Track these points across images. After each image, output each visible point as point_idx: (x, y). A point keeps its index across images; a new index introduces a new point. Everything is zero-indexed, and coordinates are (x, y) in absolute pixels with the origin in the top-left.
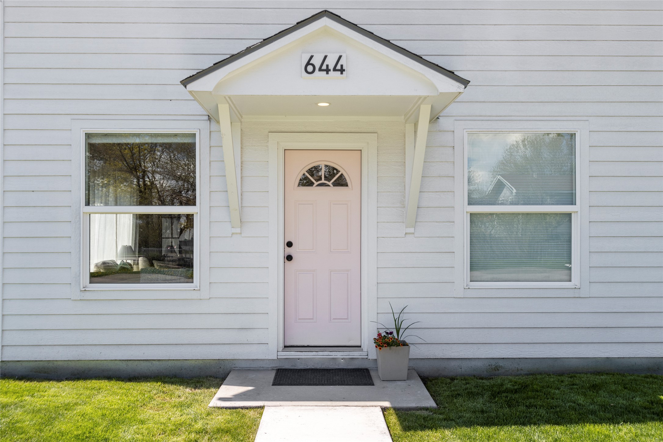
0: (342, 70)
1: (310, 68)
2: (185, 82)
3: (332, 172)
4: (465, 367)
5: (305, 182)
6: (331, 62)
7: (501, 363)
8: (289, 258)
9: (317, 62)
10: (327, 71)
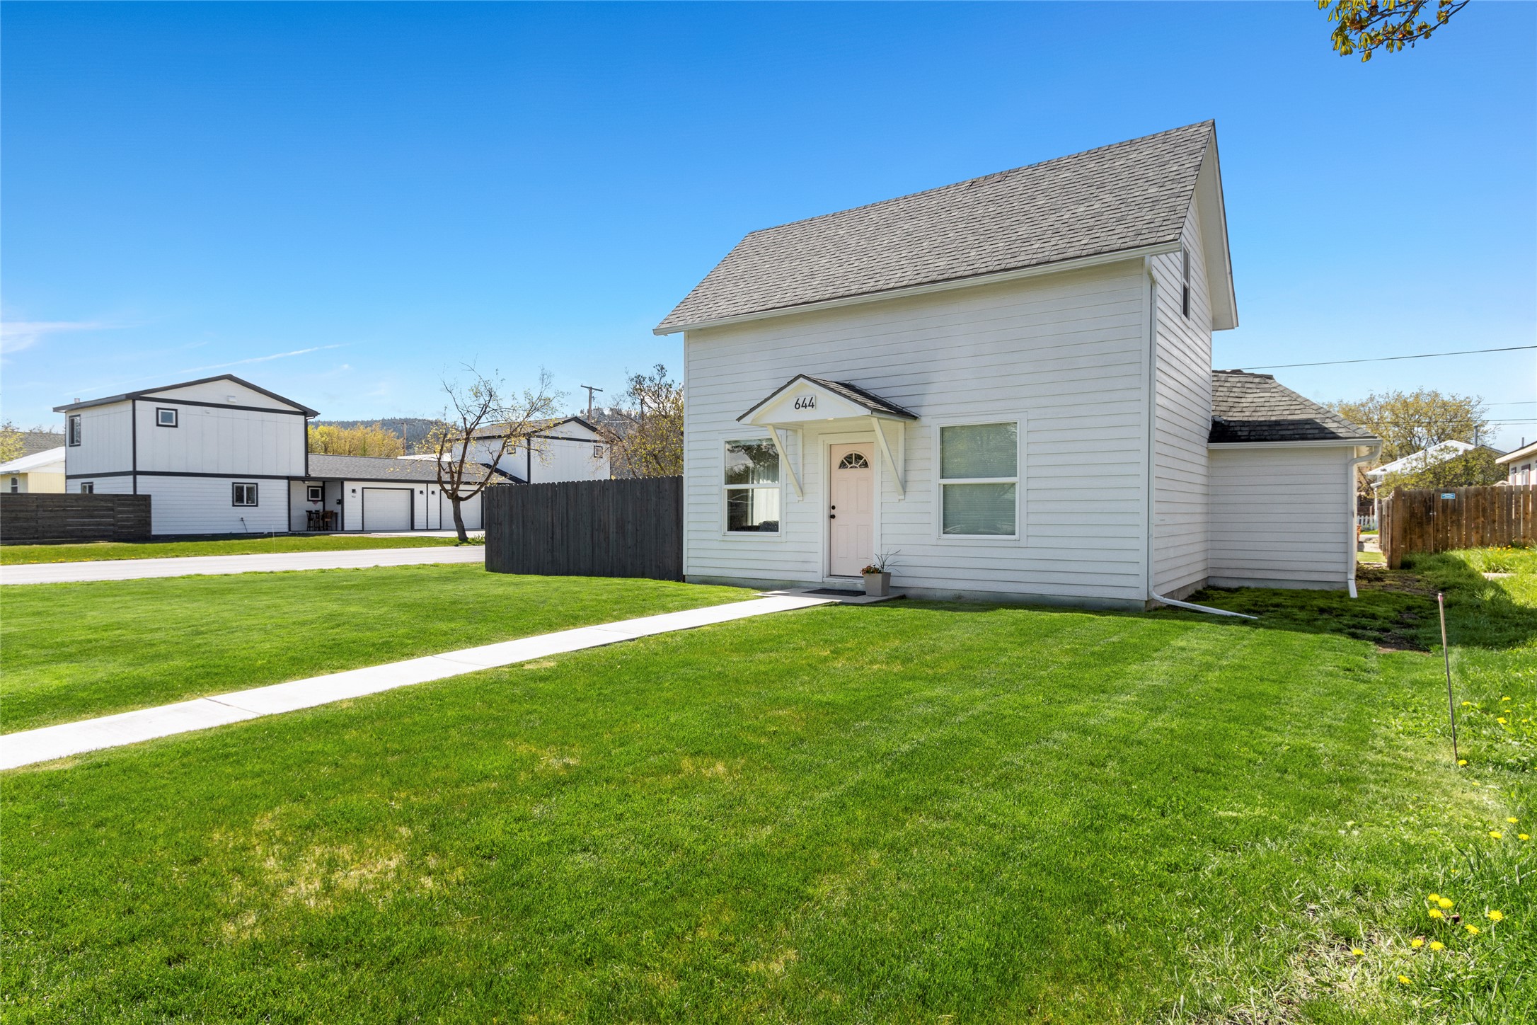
0: (813, 406)
1: (797, 406)
2: (739, 419)
3: (859, 457)
4: (939, 594)
5: (842, 465)
6: (807, 402)
7: (963, 593)
8: (833, 517)
9: (800, 402)
10: (806, 407)
